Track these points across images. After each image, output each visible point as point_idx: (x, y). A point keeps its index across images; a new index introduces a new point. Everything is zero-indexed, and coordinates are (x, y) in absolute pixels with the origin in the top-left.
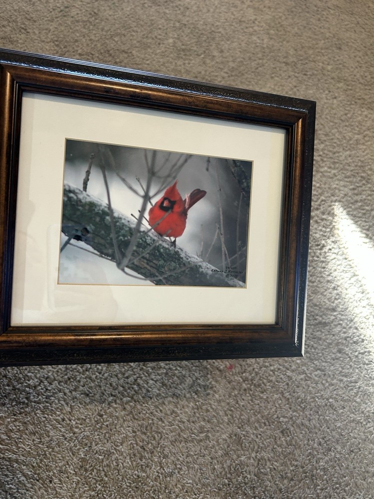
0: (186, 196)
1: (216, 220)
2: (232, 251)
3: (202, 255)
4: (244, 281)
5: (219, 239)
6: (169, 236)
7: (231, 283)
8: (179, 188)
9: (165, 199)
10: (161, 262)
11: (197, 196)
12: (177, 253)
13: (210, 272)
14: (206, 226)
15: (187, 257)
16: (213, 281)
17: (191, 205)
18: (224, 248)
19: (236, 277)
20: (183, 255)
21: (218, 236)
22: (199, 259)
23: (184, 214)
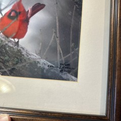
0: (28, 8)
1: (53, 25)
2: (66, 51)
3: (40, 54)
4: (76, 76)
5: (55, 41)
6: (14, 38)
7: (64, 76)
8: (23, 3)
9: (12, 11)
10: (7, 58)
11: (37, 8)
12: (19, 51)
13: (46, 67)
14: (44, 30)
15: (28, 54)
16: (49, 74)
17: (32, 14)
18: (59, 48)
19: (69, 72)
20: (24, 53)
21: (55, 39)
22: (38, 57)
23: (26, 21)
